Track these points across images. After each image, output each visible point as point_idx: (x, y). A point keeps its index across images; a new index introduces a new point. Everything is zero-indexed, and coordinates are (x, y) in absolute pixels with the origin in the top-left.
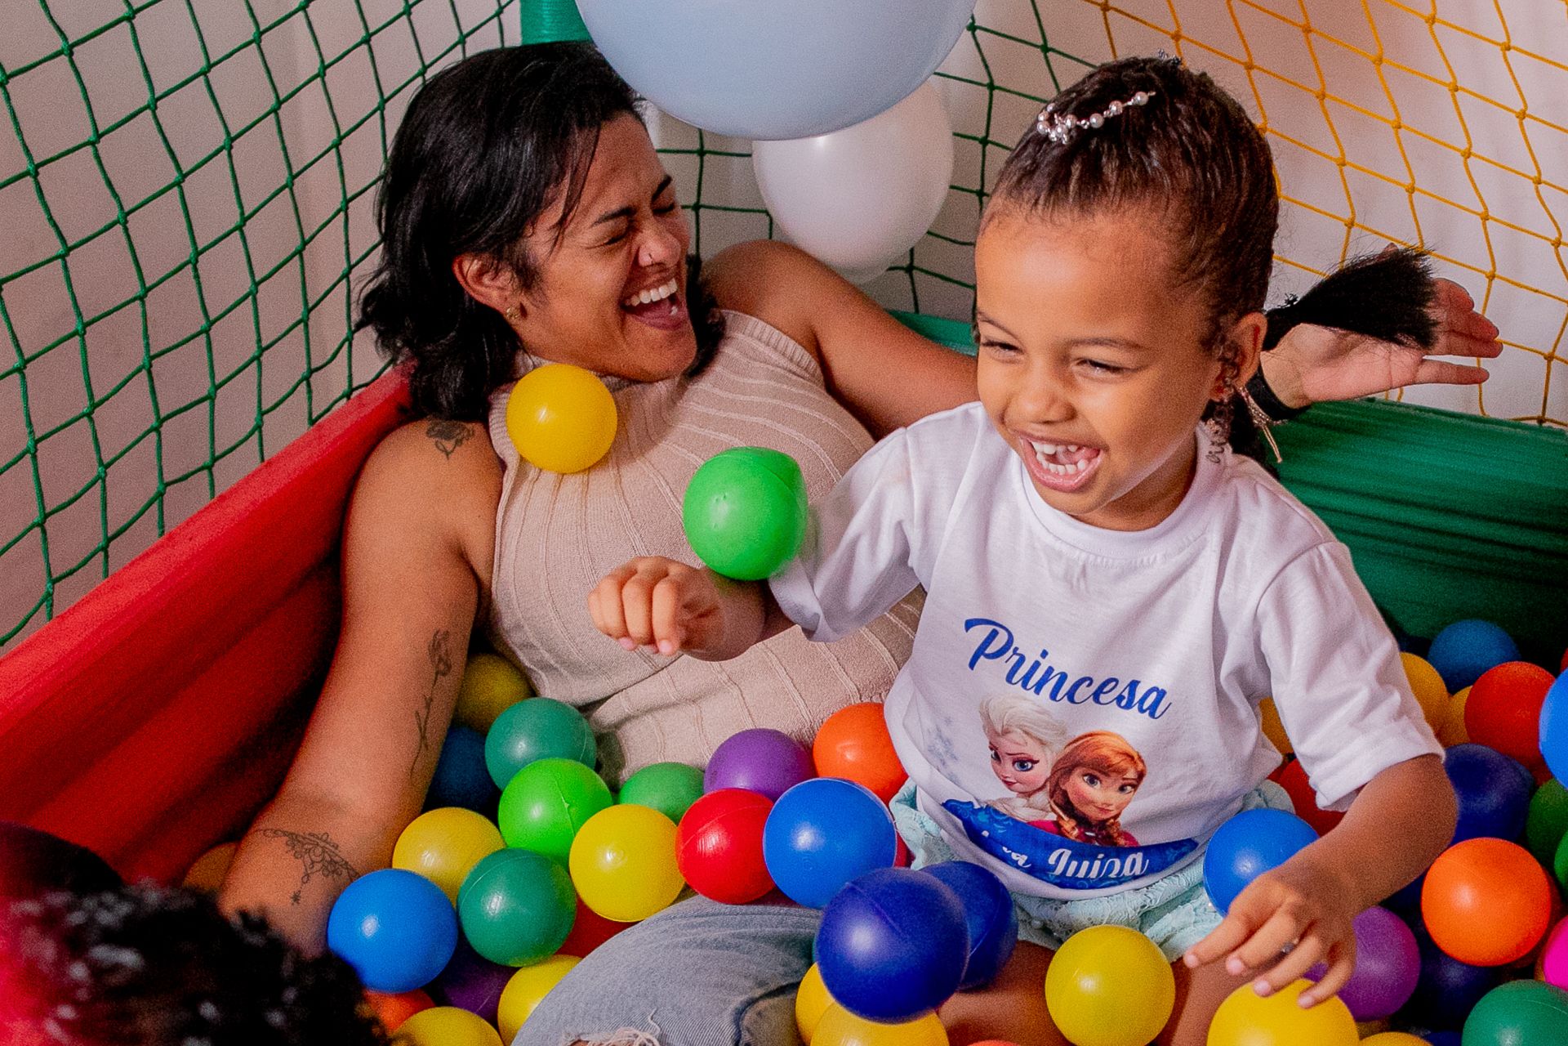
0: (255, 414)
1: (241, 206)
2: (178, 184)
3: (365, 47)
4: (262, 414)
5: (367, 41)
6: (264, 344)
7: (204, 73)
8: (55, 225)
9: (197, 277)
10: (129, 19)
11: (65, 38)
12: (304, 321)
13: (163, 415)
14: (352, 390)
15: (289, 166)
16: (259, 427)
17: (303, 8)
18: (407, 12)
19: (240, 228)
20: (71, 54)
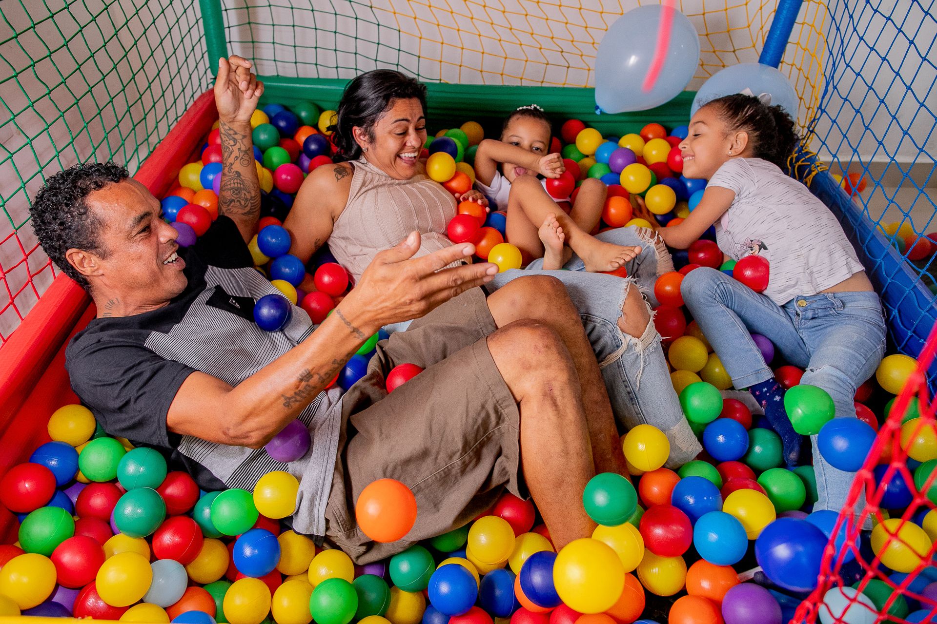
0: (155, 123)
1: (142, 61)
2: (126, 56)
3: (162, 14)
4: (157, 123)
5: (163, 12)
6: (155, 101)
7: (126, 23)
8: (100, 71)
9: (135, 83)
10: (106, 9)
11: (92, 16)
12: (163, 95)
13: (135, 124)
14: (178, 117)
15: (151, 49)
16: (157, 127)
17: (146, 3)
18: (171, 3)
19: (142, 67)
20: (95, 21)
